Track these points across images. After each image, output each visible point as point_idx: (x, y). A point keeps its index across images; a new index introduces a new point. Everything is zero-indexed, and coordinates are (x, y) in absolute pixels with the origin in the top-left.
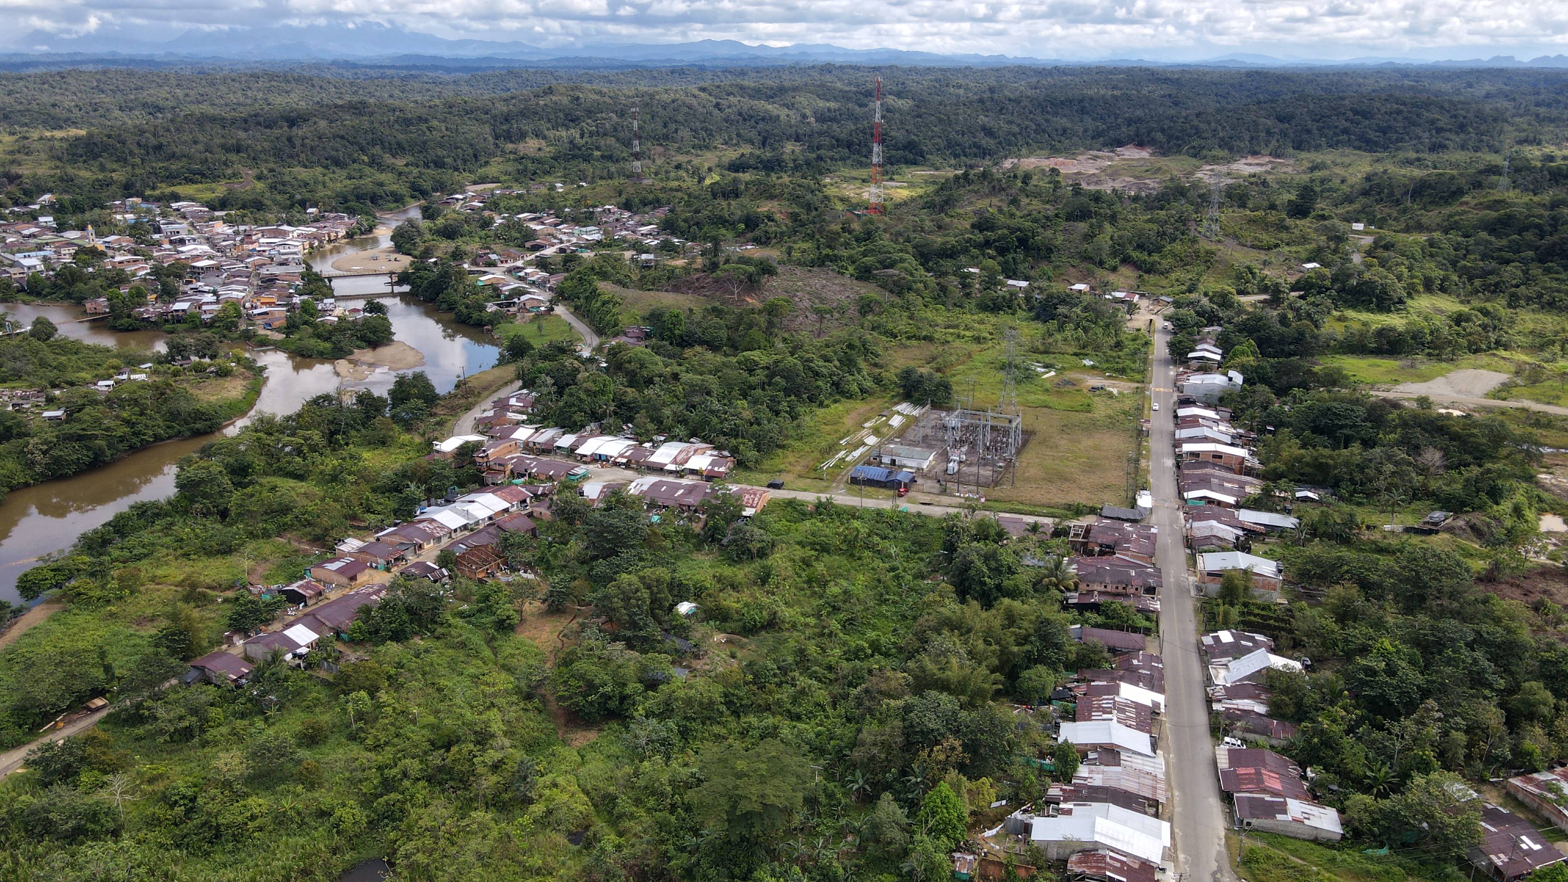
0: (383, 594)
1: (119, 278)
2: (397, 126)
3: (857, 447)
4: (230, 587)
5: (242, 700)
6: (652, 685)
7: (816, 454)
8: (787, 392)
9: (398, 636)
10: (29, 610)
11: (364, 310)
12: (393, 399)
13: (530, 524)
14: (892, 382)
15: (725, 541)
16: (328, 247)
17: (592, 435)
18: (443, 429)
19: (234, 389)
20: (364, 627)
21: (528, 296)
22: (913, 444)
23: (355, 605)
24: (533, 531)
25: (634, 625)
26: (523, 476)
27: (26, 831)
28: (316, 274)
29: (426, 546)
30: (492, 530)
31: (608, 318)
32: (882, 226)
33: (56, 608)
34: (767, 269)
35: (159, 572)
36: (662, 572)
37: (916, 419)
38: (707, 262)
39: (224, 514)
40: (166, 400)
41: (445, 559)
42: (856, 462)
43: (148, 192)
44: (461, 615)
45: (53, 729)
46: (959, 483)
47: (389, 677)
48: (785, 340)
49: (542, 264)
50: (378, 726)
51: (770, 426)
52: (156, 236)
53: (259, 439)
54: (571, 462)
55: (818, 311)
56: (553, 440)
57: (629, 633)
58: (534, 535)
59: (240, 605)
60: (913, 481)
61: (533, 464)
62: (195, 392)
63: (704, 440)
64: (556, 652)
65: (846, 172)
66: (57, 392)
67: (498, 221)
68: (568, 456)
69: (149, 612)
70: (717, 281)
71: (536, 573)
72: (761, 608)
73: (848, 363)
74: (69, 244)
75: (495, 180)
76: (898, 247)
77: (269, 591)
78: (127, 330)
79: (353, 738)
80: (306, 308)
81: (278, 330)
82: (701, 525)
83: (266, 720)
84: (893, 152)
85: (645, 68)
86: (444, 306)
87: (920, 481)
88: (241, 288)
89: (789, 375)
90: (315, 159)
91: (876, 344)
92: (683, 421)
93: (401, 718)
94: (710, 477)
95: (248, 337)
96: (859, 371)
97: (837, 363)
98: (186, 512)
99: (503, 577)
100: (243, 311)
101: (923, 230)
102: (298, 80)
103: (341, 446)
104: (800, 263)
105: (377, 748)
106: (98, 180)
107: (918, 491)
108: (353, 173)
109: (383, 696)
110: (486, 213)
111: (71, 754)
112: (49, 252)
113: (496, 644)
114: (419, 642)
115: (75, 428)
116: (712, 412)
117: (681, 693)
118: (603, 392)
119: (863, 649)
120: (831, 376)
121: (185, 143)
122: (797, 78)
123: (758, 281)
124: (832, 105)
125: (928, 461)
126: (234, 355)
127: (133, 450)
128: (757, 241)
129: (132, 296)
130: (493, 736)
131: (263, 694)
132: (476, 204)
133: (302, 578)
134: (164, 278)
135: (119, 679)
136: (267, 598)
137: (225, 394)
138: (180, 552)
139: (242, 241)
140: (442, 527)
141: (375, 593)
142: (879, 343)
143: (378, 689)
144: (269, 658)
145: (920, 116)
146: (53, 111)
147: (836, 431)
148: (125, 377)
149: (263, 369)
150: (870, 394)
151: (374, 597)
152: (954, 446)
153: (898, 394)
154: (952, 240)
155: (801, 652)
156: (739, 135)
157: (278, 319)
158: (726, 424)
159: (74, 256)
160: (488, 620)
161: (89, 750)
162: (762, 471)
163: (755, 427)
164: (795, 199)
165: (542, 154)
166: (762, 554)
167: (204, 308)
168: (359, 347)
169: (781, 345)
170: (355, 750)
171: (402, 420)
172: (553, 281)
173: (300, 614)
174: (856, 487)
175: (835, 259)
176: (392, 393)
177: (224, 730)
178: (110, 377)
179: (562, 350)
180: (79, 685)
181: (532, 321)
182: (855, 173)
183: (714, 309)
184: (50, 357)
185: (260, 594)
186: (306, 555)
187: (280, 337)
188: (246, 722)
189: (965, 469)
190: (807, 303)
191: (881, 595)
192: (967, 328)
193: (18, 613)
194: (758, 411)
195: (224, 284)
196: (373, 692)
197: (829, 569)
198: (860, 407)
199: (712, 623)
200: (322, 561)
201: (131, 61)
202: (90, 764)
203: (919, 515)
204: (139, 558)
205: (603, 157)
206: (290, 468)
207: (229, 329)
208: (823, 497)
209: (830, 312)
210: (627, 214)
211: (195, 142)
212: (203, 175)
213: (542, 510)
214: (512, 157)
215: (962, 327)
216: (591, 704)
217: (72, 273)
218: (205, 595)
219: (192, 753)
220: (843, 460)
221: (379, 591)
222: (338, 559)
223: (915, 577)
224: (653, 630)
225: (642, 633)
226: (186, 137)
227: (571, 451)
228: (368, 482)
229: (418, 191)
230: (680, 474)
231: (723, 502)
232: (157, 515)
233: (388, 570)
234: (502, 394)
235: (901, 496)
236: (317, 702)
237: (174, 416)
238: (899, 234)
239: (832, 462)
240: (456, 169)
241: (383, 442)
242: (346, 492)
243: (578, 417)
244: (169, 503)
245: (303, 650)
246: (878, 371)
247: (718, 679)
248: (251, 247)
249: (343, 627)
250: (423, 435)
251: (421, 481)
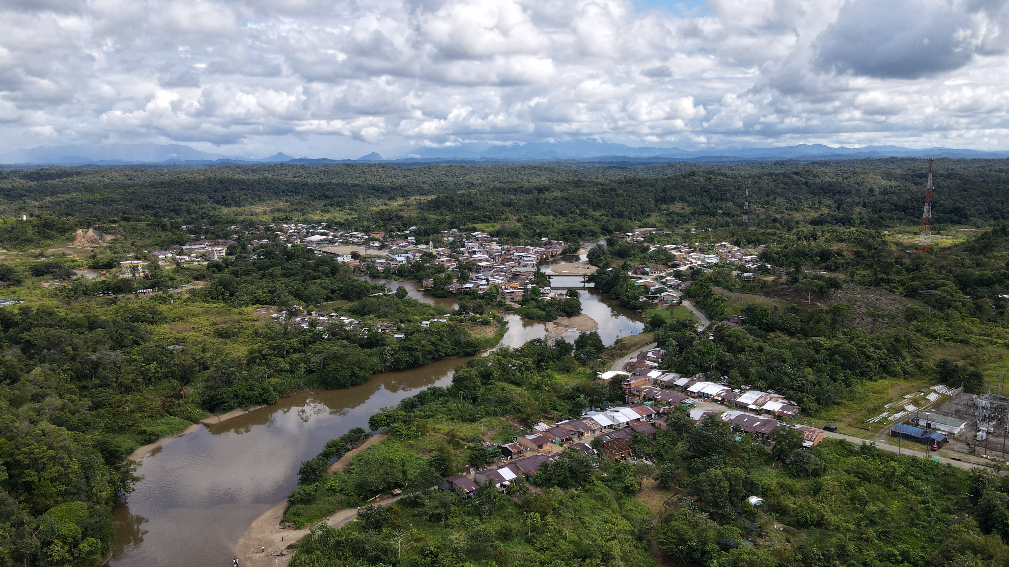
0: (557, 458)
1: (441, 269)
2: (598, 193)
3: (898, 411)
4: (472, 441)
5: (470, 505)
6: (726, 548)
7: (864, 412)
8: (844, 367)
9: (563, 485)
10: (372, 436)
11: (566, 295)
12: (576, 346)
13: (653, 430)
14: (930, 369)
15: (788, 461)
16: (551, 259)
17: (699, 380)
18: (605, 367)
19: (489, 332)
20: (543, 476)
21: (666, 293)
22: (946, 414)
23: (539, 462)
24: (654, 434)
25: (716, 505)
26: (651, 400)
27: (353, 552)
28: (542, 273)
29: (586, 435)
30: (628, 430)
31: (717, 309)
32: (928, 261)
33: (385, 437)
34: (834, 285)
35: (437, 426)
36: (740, 472)
37: (950, 397)
38: (790, 279)
39: (474, 400)
40: (454, 334)
41: (596, 443)
42: (897, 421)
43: (461, 227)
44: (602, 480)
45: (374, 501)
46: (986, 448)
47: (554, 509)
48: (844, 333)
49: (678, 275)
50: (544, 536)
51: (829, 387)
52: (462, 249)
53: (498, 359)
54: (683, 395)
55: (871, 315)
56: (673, 380)
57: (712, 510)
58: (655, 438)
59: (476, 450)
60: (945, 441)
61: (659, 394)
62: (469, 332)
63: (778, 392)
64: (660, 514)
65: (901, 228)
66: (403, 325)
67: (653, 248)
68: (682, 392)
69: (429, 447)
70: (796, 290)
71: (653, 462)
72: (813, 511)
73: (894, 352)
74: (420, 251)
75: (653, 226)
76: (941, 276)
77: (493, 446)
78: (440, 297)
79: (528, 541)
80: (534, 291)
81: (518, 302)
82: (771, 448)
83: (481, 519)
84: (941, 215)
85: (756, 162)
86: (613, 296)
87: (951, 441)
88: (501, 278)
89: (846, 355)
90: (550, 211)
91: (919, 342)
92: (765, 379)
93: (558, 535)
94: (779, 417)
95: (501, 305)
96: (903, 358)
97: (885, 351)
98: (455, 396)
99: (631, 461)
100: (500, 291)
101: (963, 265)
102: (546, 169)
103: (543, 369)
104: (860, 283)
105: (541, 550)
106: (438, 220)
107: (950, 449)
108: (570, 219)
109: (549, 519)
110: (646, 244)
111: (380, 515)
112: (410, 254)
113: (622, 501)
114: (573, 491)
115: (408, 343)
116: (786, 374)
117: (746, 557)
118: (709, 354)
119: (894, 555)
120: (879, 359)
121: (483, 201)
122: (867, 166)
123: (827, 292)
124: (893, 183)
125: (960, 428)
126: (492, 314)
127: (434, 360)
128: (828, 269)
129: (445, 278)
130: (613, 558)
131: (483, 504)
132: (640, 238)
133: (512, 442)
134: (462, 270)
135: (409, 480)
136: (491, 449)
137: (484, 334)
138: (449, 417)
139: (505, 253)
140: (597, 424)
141: (552, 457)
142: (922, 342)
143: (546, 514)
144: (488, 483)
145: (966, 190)
146: (422, 185)
147: (881, 398)
148: (436, 320)
149: (507, 323)
150: (911, 376)
151: (551, 459)
152: (984, 420)
153: (935, 378)
154: (989, 273)
155: (842, 547)
156: (820, 202)
157: (518, 296)
158: (795, 383)
159: (421, 257)
160: (619, 485)
161: (389, 515)
162: (820, 418)
163: (817, 387)
164: (860, 242)
165: (684, 211)
166: (816, 473)
167: (480, 287)
168: (561, 316)
169: (841, 336)
170: (529, 549)
171: (580, 358)
172: (683, 286)
173: (508, 462)
174: (896, 439)
175: (888, 281)
176: (577, 342)
177: (458, 520)
178: (428, 320)
179: (684, 325)
180: (390, 479)
181: (667, 309)
182: (908, 229)
183: (793, 308)
184: (402, 307)
185: (488, 447)
186: (516, 429)
187: (518, 306)
188: (470, 518)
189: (992, 438)
190: (864, 310)
191: (913, 519)
192: (999, 336)
193: (367, 436)
194: (821, 377)
195: (493, 276)
196: (543, 515)
197: (869, 493)
198: (903, 384)
199: (773, 514)
200: (524, 433)
201: (464, 161)
202: (388, 523)
203: (949, 466)
204: (428, 417)
205: (723, 214)
206: (514, 379)
207: (492, 300)
208: (868, 442)
209: (882, 317)
210: (736, 248)
211: (488, 201)
212: (490, 219)
213: (662, 423)
214: (665, 212)
215: (995, 335)
216: (681, 551)
217: (419, 266)
218: (458, 443)
219: (440, 529)
220: (886, 418)
221: (555, 456)
222: (533, 434)
223: (943, 511)
224: (729, 510)
225: (720, 511)
226: (485, 198)
227: (684, 389)
228: (555, 392)
229: (606, 230)
230: (758, 412)
231: (788, 433)
232: (441, 395)
233: (561, 445)
234: (644, 349)
235: (933, 450)
236: (511, 515)
237: (457, 343)
238: (943, 267)
239: (877, 419)
240: (630, 219)
241: (567, 370)
242: (544, 396)
243: (691, 368)
244: (448, 389)
245: (507, 483)
246: (918, 360)
247: (775, 553)
248: (509, 257)
249: (531, 474)
250: (592, 368)
251: (587, 395)
